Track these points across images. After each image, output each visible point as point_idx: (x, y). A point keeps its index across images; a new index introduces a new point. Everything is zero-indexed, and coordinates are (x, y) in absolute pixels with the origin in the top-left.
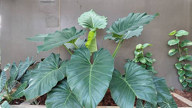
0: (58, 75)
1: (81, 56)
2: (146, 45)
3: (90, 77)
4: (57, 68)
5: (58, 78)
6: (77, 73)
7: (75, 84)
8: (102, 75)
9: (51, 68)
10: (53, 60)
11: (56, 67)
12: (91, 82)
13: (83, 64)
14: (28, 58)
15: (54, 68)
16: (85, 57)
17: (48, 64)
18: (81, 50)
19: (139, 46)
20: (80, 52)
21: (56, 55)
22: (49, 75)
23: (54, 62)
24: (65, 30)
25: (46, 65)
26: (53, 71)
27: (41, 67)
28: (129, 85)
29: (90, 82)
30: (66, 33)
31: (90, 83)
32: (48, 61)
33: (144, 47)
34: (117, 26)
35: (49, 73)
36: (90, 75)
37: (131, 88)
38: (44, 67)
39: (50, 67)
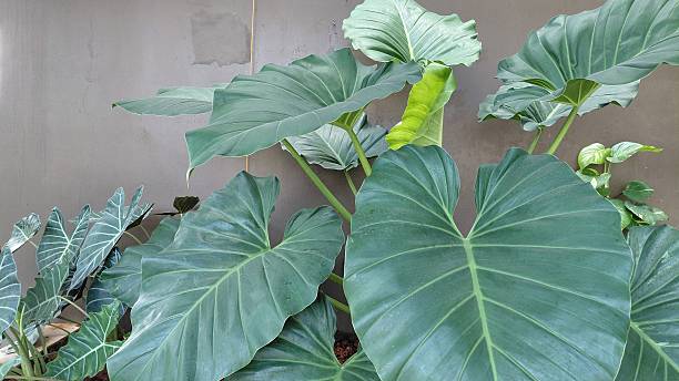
0: (284, 282)
1: (406, 190)
2: (625, 149)
3: (481, 307)
4: (267, 243)
5: (284, 298)
6: (404, 281)
9: (239, 245)
10: (245, 202)
11: (264, 238)
12: (492, 336)
13: (425, 231)
14: (121, 194)
15: (251, 246)
16: (424, 197)
17: (226, 226)
18: (405, 160)
19: (592, 153)
20: (405, 169)
21: (258, 181)
22: (233, 278)
23: (251, 218)
24: (304, 64)
25: (215, 229)
26: (252, 257)
27: (191, 240)
28: (651, 342)
29: (486, 334)
30: (312, 78)
31: (490, 344)
32: (223, 208)
33: (616, 156)
35: (232, 271)
37: (667, 358)
38: (204, 238)
39: (237, 238)
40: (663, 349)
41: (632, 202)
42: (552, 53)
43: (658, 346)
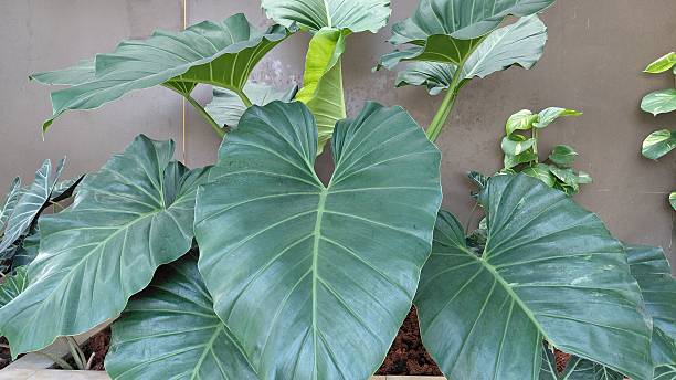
0: (163, 234)
1: (267, 142)
2: (551, 113)
3: (316, 245)
4: (162, 204)
5: (159, 250)
6: (249, 225)
7: (239, 280)
8: (375, 231)
9: (132, 205)
10: (143, 166)
11: (159, 199)
12: (319, 268)
13: (280, 180)
14: (48, 166)
15: (148, 205)
16: (288, 150)
17: (122, 187)
18: (269, 115)
19: (520, 119)
20: (269, 123)
21: (156, 145)
22: (119, 238)
23: (147, 179)
24: (198, 29)
25: (112, 191)
26: (143, 216)
27: (88, 200)
28: (504, 282)
29: (314, 267)
30: (202, 42)
31: (316, 276)
32: (120, 170)
33: (542, 121)
34: (443, 14)
35: (121, 229)
36: (317, 234)
37: (515, 297)
38: (99, 199)
39: (130, 198)
40: (514, 289)
41: (557, 166)
42: (439, 15)
43: (509, 286)
